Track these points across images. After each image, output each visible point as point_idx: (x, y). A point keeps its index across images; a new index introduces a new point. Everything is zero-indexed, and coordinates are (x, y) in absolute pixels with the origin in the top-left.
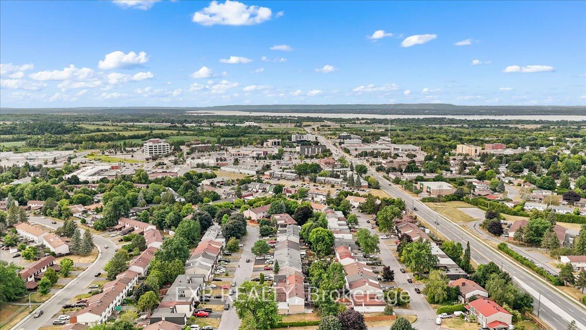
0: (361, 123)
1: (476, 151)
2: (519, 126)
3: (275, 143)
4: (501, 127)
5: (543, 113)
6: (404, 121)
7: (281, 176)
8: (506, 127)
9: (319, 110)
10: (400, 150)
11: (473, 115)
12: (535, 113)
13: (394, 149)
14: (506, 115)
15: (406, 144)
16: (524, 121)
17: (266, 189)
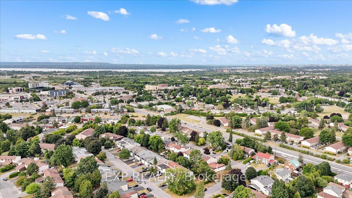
0: (61, 75)
1: (156, 88)
2: (157, 75)
3: (18, 90)
4: (146, 76)
5: (156, 68)
6: (90, 72)
7: (61, 111)
8: (149, 76)
9: (18, 66)
10: (113, 90)
11: (123, 69)
12: (153, 68)
13: (109, 89)
14: (140, 69)
15: (113, 86)
16: (154, 72)
17: (65, 120)
